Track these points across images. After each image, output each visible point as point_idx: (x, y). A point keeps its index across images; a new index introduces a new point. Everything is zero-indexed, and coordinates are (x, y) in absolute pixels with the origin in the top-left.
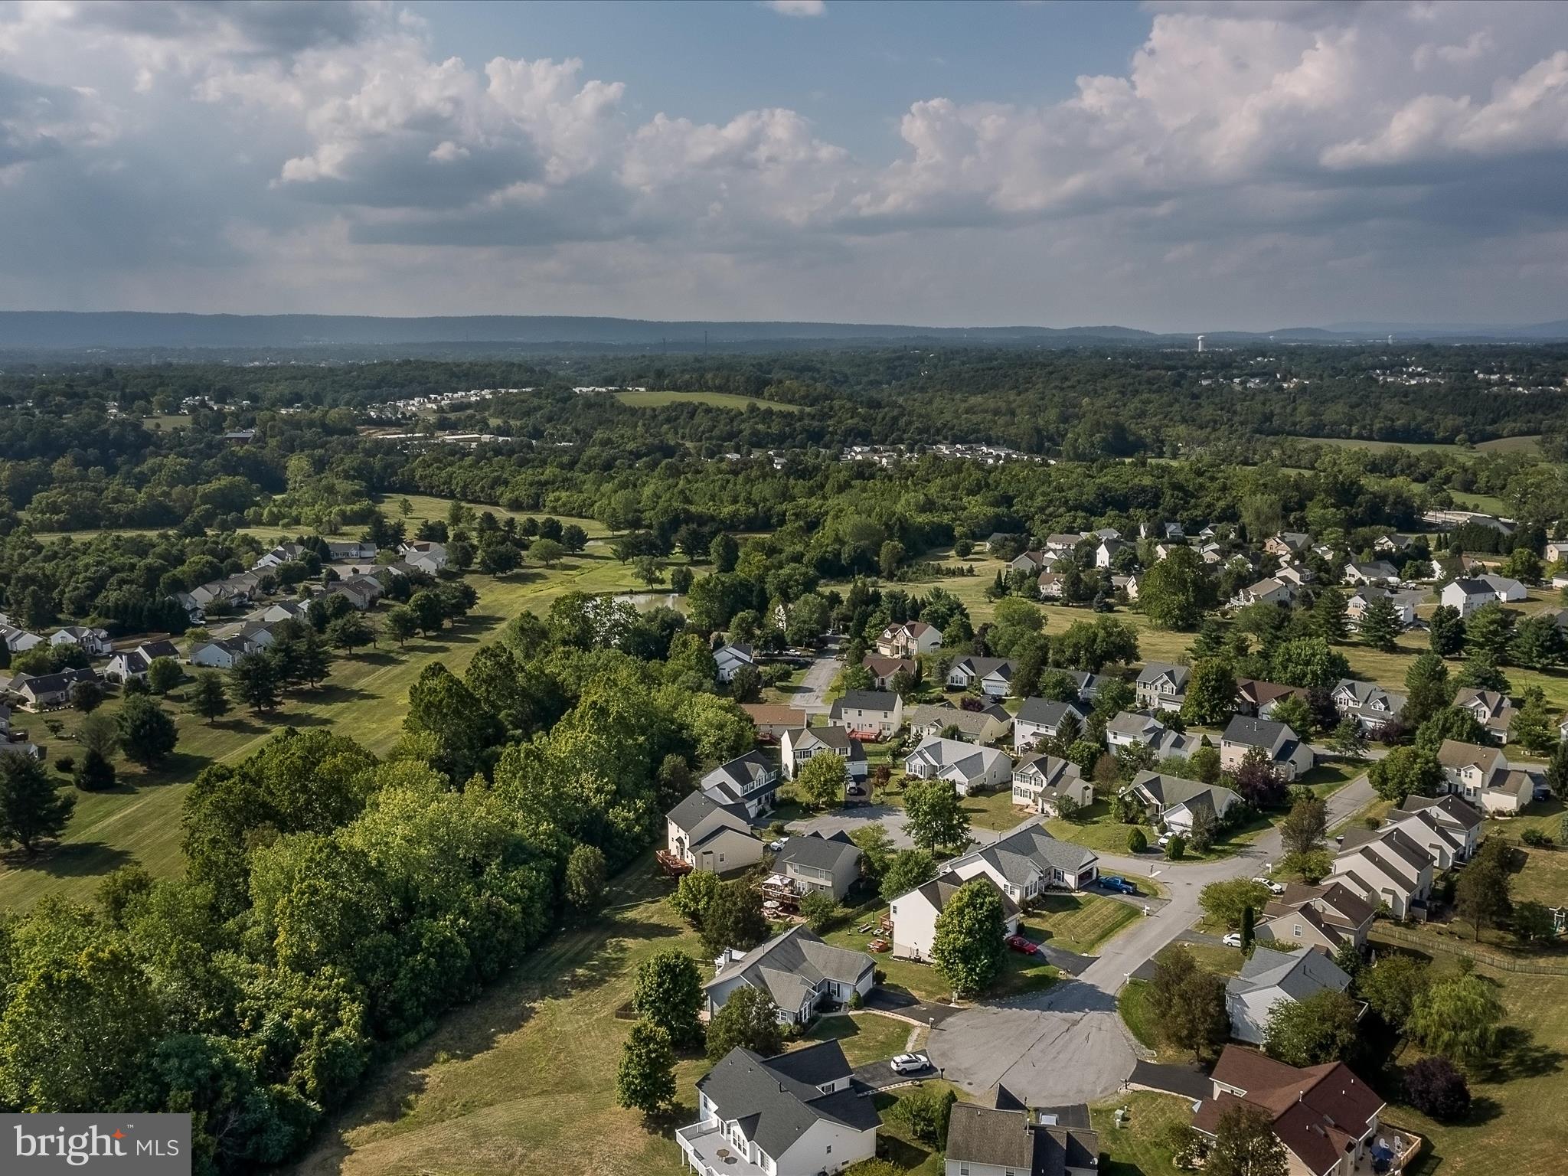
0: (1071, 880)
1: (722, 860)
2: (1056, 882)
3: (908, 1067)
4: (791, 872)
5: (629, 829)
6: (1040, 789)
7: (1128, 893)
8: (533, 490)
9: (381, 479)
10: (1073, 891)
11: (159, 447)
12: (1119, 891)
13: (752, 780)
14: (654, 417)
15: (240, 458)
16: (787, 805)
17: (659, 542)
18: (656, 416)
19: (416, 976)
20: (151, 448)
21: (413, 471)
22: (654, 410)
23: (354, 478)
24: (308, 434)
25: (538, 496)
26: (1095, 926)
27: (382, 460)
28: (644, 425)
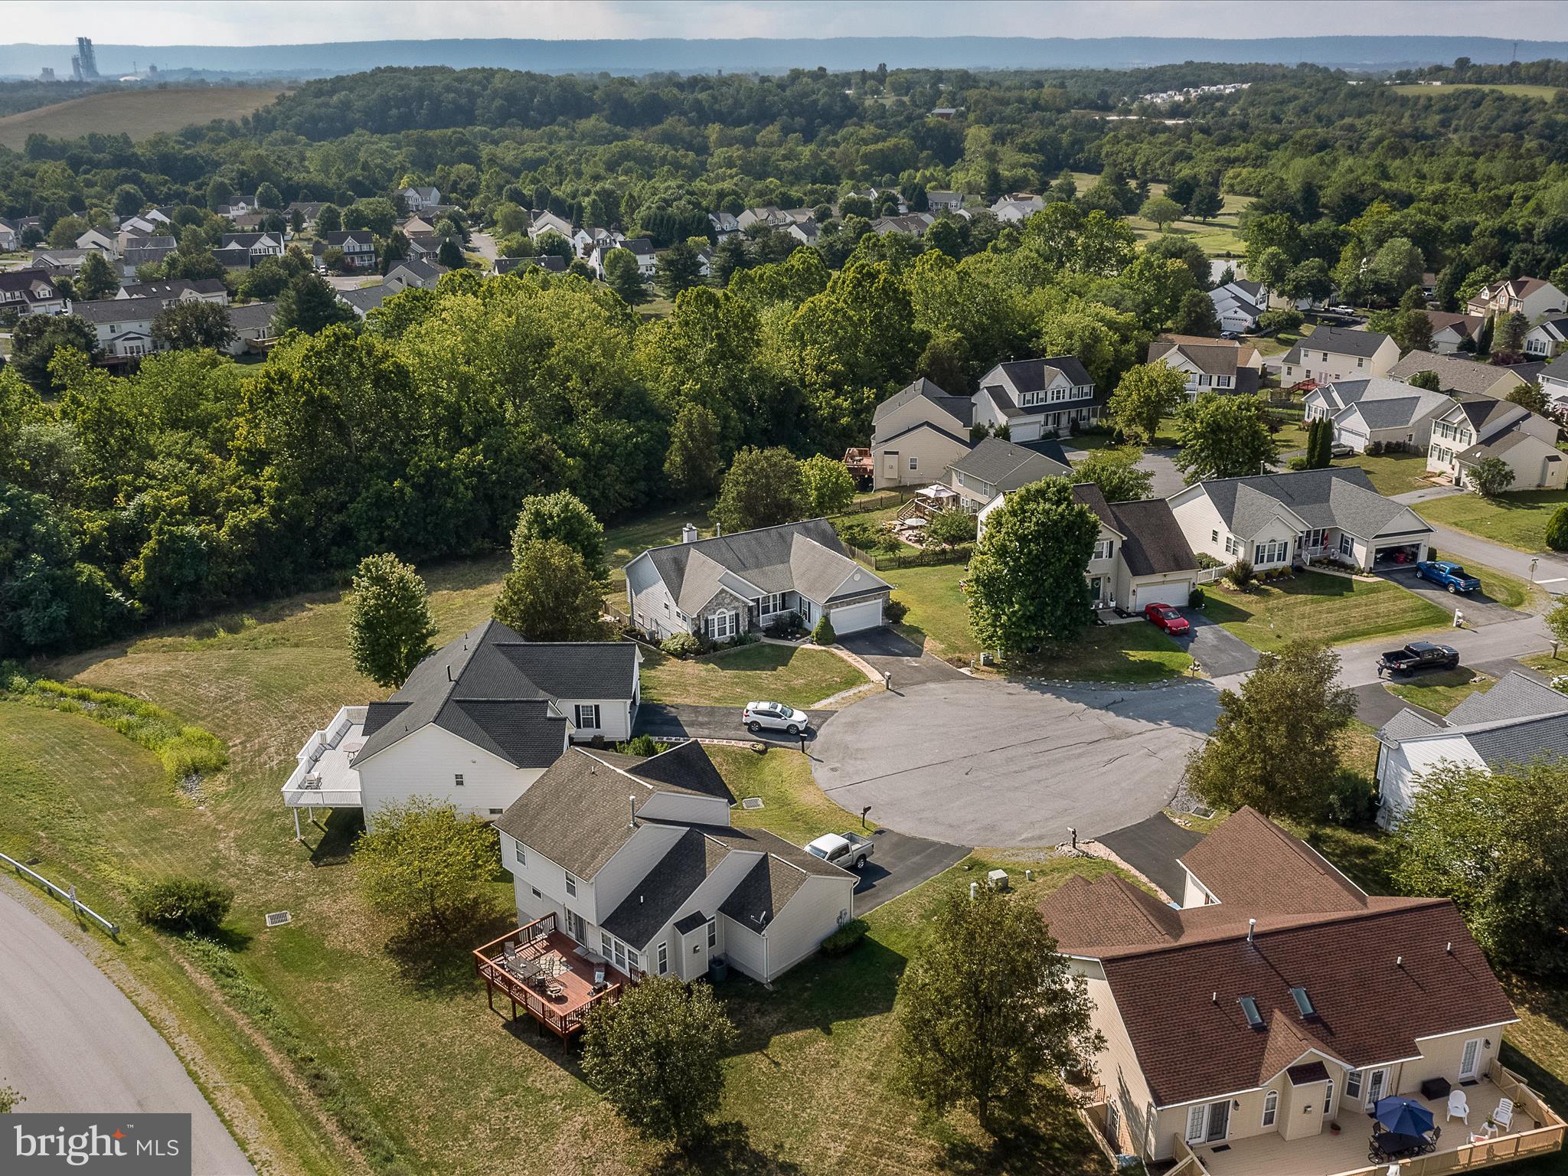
0: (1361, 554)
1: (913, 467)
2: (1336, 554)
3: (765, 721)
4: (957, 486)
5: (834, 419)
6: (1463, 447)
7: (1457, 592)
8: (1216, 167)
9: (1067, 157)
10: (1360, 572)
11: (862, 118)
12: (1443, 585)
13: (1041, 387)
14: (1427, 108)
15: (930, 129)
16: (1097, 434)
17: (1300, 208)
18: (1431, 106)
19: (382, 503)
20: (855, 119)
21: (1101, 147)
22: (1430, 99)
23: (1034, 151)
24: (1008, 111)
25: (1219, 172)
26: (1346, 622)
27: (1071, 134)
28: (1412, 116)
